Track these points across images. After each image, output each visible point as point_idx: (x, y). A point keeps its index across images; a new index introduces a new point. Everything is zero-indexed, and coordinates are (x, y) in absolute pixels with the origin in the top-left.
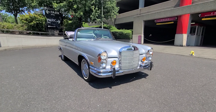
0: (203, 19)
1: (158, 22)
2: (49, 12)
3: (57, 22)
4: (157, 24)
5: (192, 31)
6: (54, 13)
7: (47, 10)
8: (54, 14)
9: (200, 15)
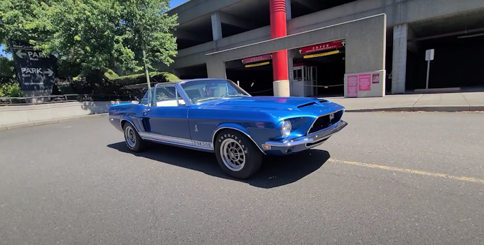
0: (305, 57)
1: (247, 62)
2: (25, 54)
3: (46, 72)
4: (246, 66)
5: (297, 75)
6: (37, 55)
7: (19, 51)
8: (36, 57)
9: (300, 51)
